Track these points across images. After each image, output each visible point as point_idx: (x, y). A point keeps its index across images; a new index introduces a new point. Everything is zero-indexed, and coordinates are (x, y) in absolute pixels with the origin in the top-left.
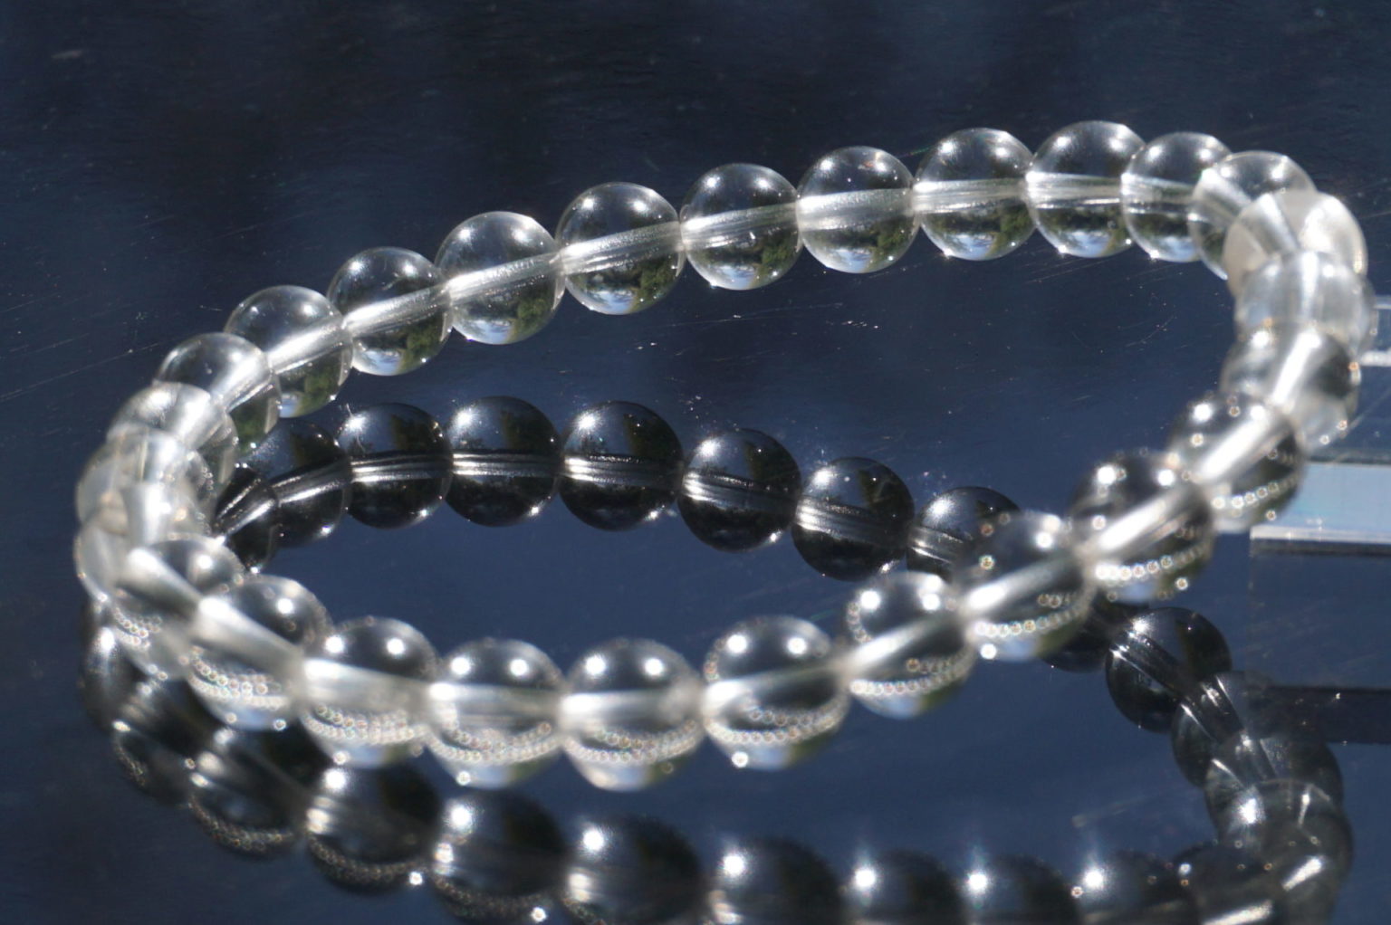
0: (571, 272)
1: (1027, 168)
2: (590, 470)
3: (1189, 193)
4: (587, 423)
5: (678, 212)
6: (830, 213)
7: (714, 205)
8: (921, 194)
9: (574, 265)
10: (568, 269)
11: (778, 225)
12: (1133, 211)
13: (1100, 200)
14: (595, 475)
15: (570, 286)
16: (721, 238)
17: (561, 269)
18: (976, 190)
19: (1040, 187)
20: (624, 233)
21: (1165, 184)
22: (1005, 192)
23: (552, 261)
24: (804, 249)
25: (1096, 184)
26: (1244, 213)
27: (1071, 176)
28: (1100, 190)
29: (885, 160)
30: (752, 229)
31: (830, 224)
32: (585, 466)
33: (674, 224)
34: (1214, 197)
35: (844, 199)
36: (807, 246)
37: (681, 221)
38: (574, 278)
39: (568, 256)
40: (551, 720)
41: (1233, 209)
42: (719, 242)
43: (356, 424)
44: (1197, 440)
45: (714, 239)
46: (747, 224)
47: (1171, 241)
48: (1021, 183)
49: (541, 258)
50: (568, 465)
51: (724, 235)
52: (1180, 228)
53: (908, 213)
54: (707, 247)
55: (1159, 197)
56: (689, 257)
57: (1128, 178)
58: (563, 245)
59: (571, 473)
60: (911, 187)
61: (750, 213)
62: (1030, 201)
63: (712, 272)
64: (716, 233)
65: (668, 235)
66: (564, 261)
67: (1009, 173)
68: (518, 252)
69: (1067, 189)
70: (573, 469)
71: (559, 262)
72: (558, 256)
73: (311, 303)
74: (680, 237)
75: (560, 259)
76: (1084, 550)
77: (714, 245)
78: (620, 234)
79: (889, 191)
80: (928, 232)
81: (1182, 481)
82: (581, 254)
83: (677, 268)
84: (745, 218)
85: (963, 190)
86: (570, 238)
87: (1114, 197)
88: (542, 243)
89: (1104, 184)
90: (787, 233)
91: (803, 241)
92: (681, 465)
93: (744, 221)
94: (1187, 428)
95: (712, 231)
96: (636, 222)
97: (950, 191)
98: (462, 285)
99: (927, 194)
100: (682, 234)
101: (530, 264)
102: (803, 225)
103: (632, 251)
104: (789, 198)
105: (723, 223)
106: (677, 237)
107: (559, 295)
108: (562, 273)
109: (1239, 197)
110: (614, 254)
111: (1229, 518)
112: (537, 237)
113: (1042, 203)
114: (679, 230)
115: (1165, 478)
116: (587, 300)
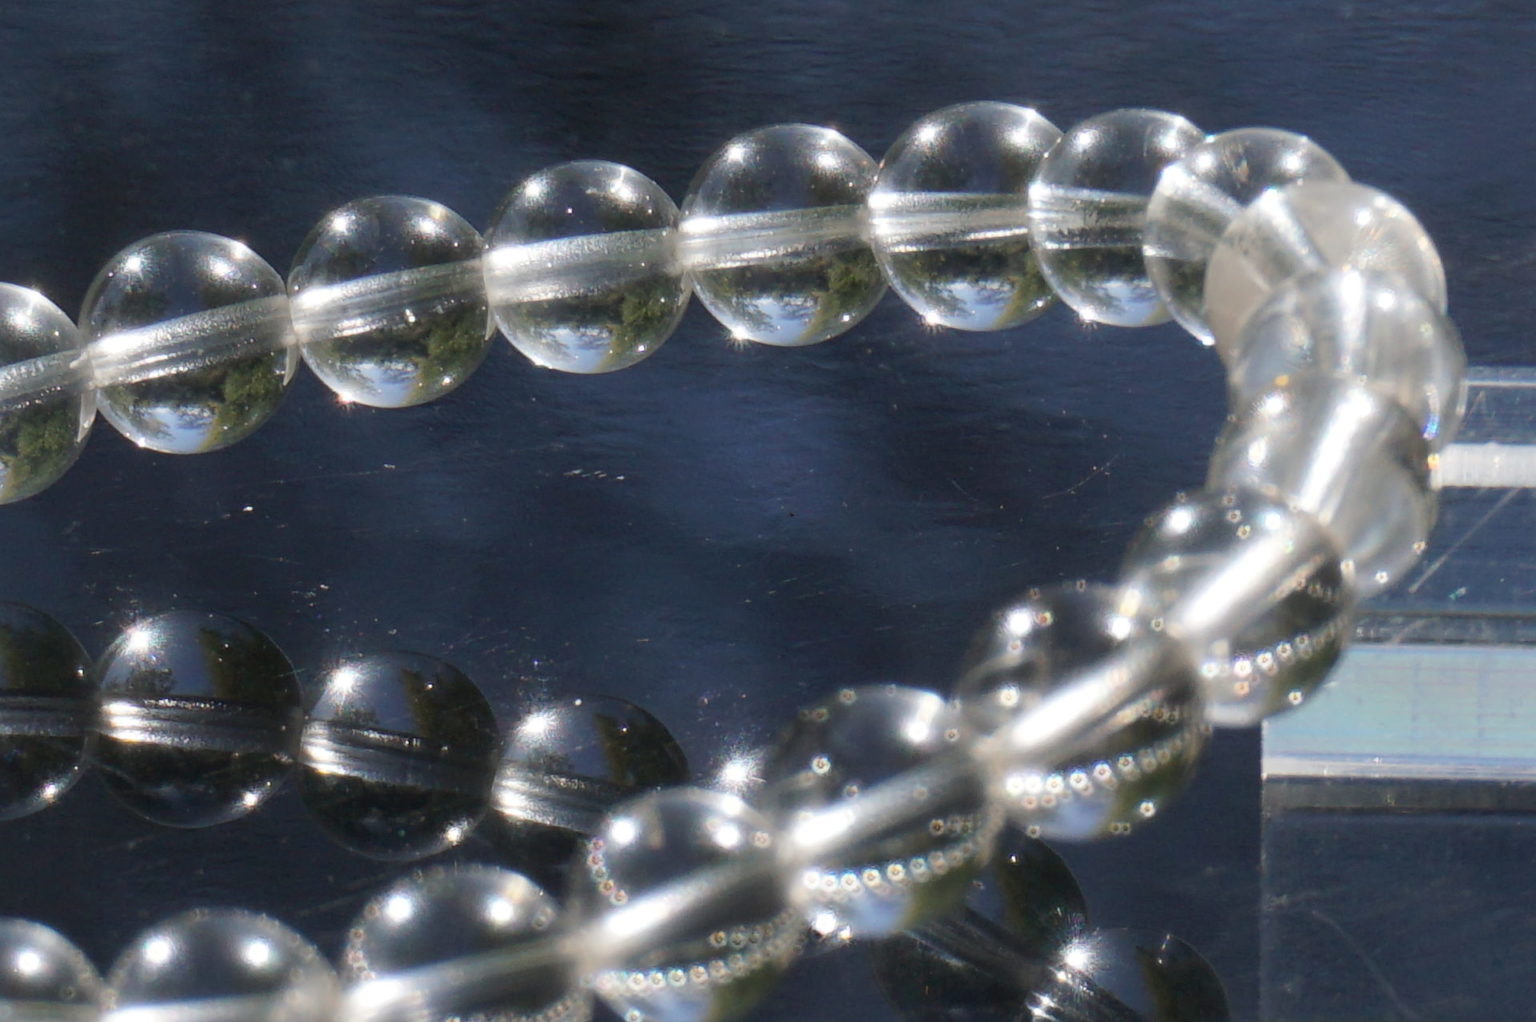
0: (107, 383)
1: (869, 185)
2: (139, 723)
3: (1140, 209)
4: (140, 641)
5: (285, 279)
6: (541, 275)
7: (346, 264)
8: (693, 237)
9: (111, 370)
10: (102, 377)
11: (452, 295)
12: (1051, 246)
13: (993, 234)
14: (154, 731)
15: (104, 405)
16: (359, 321)
17: (90, 378)
18: (784, 226)
19: (891, 217)
20: (194, 316)
21: (1101, 197)
22: (834, 229)
23: (73, 364)
24: (499, 337)
25: (985, 205)
26: (1233, 227)
27: (944, 196)
28: (989, 215)
29: (628, 179)
30: (411, 305)
31: (543, 292)
32: (135, 716)
33: (279, 300)
34: (1182, 208)
35: (565, 249)
36: (504, 330)
37: (289, 294)
38: (111, 391)
39: (102, 356)
41: (1213, 225)
42: (355, 327)
44: (1173, 563)
45: (346, 323)
46: (400, 296)
47: (1116, 287)
48: (860, 212)
49: (55, 360)
50: (109, 715)
51: (361, 315)
52: (1129, 264)
53: (672, 270)
54: (336, 335)
55: (1092, 222)
56: (305, 351)
57: (1039, 192)
58: (94, 334)
59: (114, 729)
60: (675, 225)
61: (405, 277)
62: (876, 240)
63: (344, 376)
64: (352, 312)
65: (269, 318)
66: (94, 363)
67: (839, 195)
68: (17, 349)
69: (936, 216)
70: (116, 721)
71: (87, 365)
72: (84, 356)
74: (290, 321)
75: (88, 361)
76: (985, 748)
77: (347, 333)
78: (188, 318)
79: (639, 233)
80: (706, 298)
81: (1148, 633)
82: (123, 351)
83: (287, 372)
84: (399, 286)
85: (762, 227)
86: (102, 327)
87: (1019, 226)
88: (57, 333)
89: (1000, 204)
90: (468, 309)
91: (497, 322)
92: (297, 713)
93: (395, 291)
95: (343, 310)
96: (215, 296)
97: (743, 229)
99: (701, 236)
100: (293, 317)
101: (37, 370)
102: (495, 295)
103: (210, 343)
104: (471, 251)
105: (361, 294)
106: (283, 321)
107: (86, 423)
108: (91, 385)
109: (1223, 205)
110: (179, 349)
112: (48, 322)
113: (898, 243)
114: (287, 310)
115: (1119, 626)
116: (134, 430)
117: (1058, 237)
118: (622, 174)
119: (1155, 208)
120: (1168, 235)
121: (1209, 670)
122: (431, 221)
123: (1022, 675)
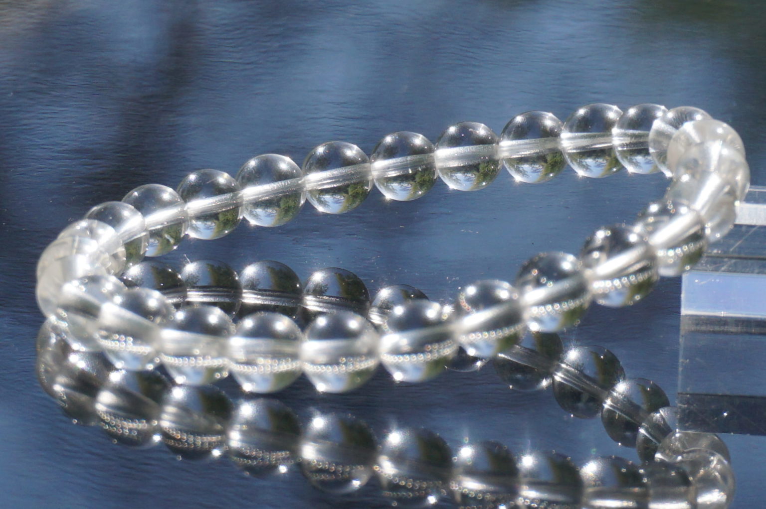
0: (310, 189)
1: (561, 130)
2: (317, 304)
3: (647, 135)
4: (318, 277)
5: (369, 158)
7: (390, 152)
8: (503, 147)
9: (312, 185)
10: (309, 187)
11: (424, 164)
12: (620, 149)
13: (601, 145)
14: (321, 306)
15: (309, 196)
16: (393, 172)
17: (304, 187)
18: (533, 144)
19: (568, 141)
20: (340, 168)
21: (636, 132)
22: (549, 145)
23: (300, 182)
24: (439, 177)
25: (599, 136)
27: (585, 134)
28: (601, 139)
29: (484, 128)
30: (410, 167)
31: (453, 164)
32: (314, 301)
33: (367, 165)
34: (660, 133)
35: (461, 150)
36: (441, 176)
37: (371, 163)
38: (311, 192)
39: (309, 180)
40: (294, 356)
42: (393, 174)
43: (191, 268)
44: (651, 220)
45: (390, 173)
46: (407, 165)
47: (639, 158)
48: (558, 140)
49: (294, 180)
50: (305, 300)
51: (394, 170)
52: (644, 151)
53: (496, 158)
54: (386, 176)
55: (633, 140)
56: (375, 180)
57: (615, 131)
58: (306, 174)
59: (307, 305)
60: (498, 143)
61: (409, 158)
62: (563, 148)
64: (390, 169)
65: (365, 170)
66: (306, 182)
67: (552, 134)
68: (282, 176)
69: (583, 140)
70: (308, 303)
71: (304, 183)
72: (303, 180)
73: (167, 193)
74: (370, 171)
75: (304, 182)
76: (588, 273)
77: (389, 176)
78: (337, 169)
79: (486, 145)
80: (507, 166)
81: (643, 242)
82: (316, 179)
83: (369, 188)
84: (407, 161)
85: (526, 144)
86: (310, 170)
87: (609, 143)
88: (295, 171)
89: (603, 136)
90: (429, 169)
91: (439, 173)
92: (368, 304)
93: (405, 163)
94: (645, 215)
95: (388, 168)
96: (348, 162)
97: (520, 145)
98: (251, 192)
99: (506, 147)
100: (372, 170)
101: (288, 183)
102: (438, 165)
103: (344, 177)
104: (431, 150)
105: (394, 163)
106: (368, 172)
107: (302, 202)
108: (305, 189)
110: (335, 179)
111: (668, 266)
112: (293, 168)
113: (571, 149)
114: (370, 167)
115: (633, 238)
116: (318, 204)
117: (622, 146)
118: (482, 127)
119: (652, 134)
120: (657, 143)
121: (660, 253)
122: (418, 140)
123: (601, 249)
